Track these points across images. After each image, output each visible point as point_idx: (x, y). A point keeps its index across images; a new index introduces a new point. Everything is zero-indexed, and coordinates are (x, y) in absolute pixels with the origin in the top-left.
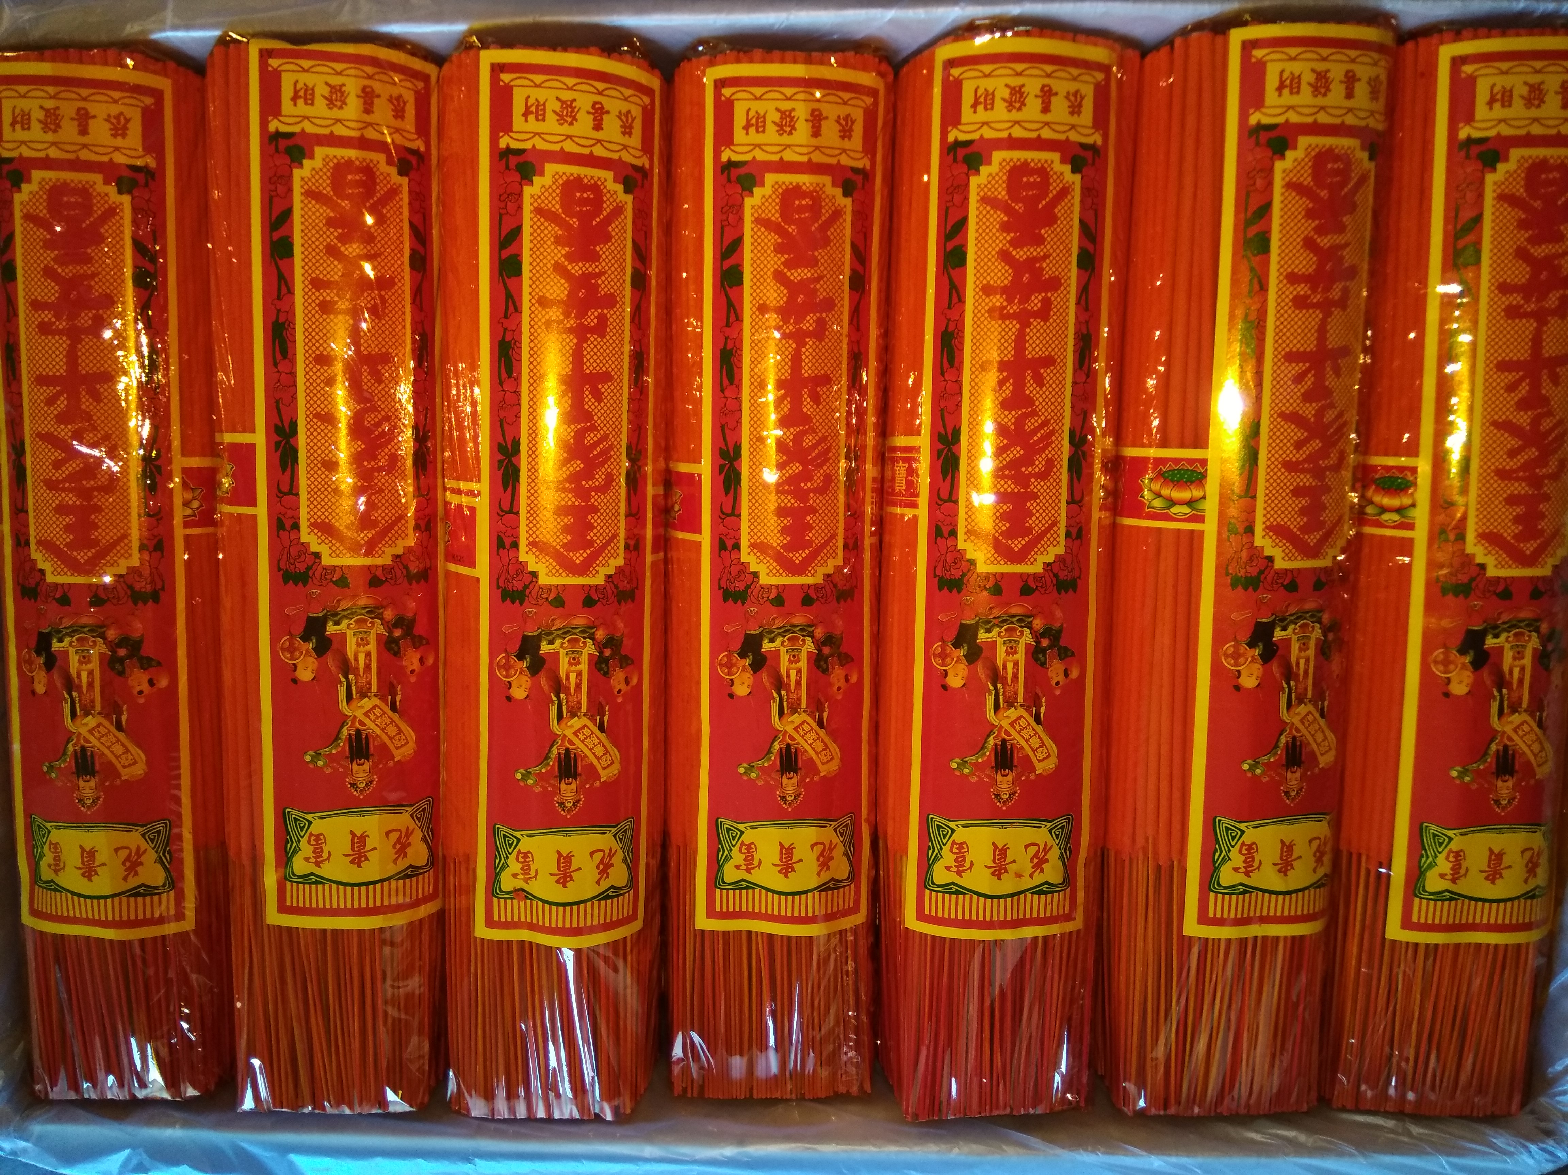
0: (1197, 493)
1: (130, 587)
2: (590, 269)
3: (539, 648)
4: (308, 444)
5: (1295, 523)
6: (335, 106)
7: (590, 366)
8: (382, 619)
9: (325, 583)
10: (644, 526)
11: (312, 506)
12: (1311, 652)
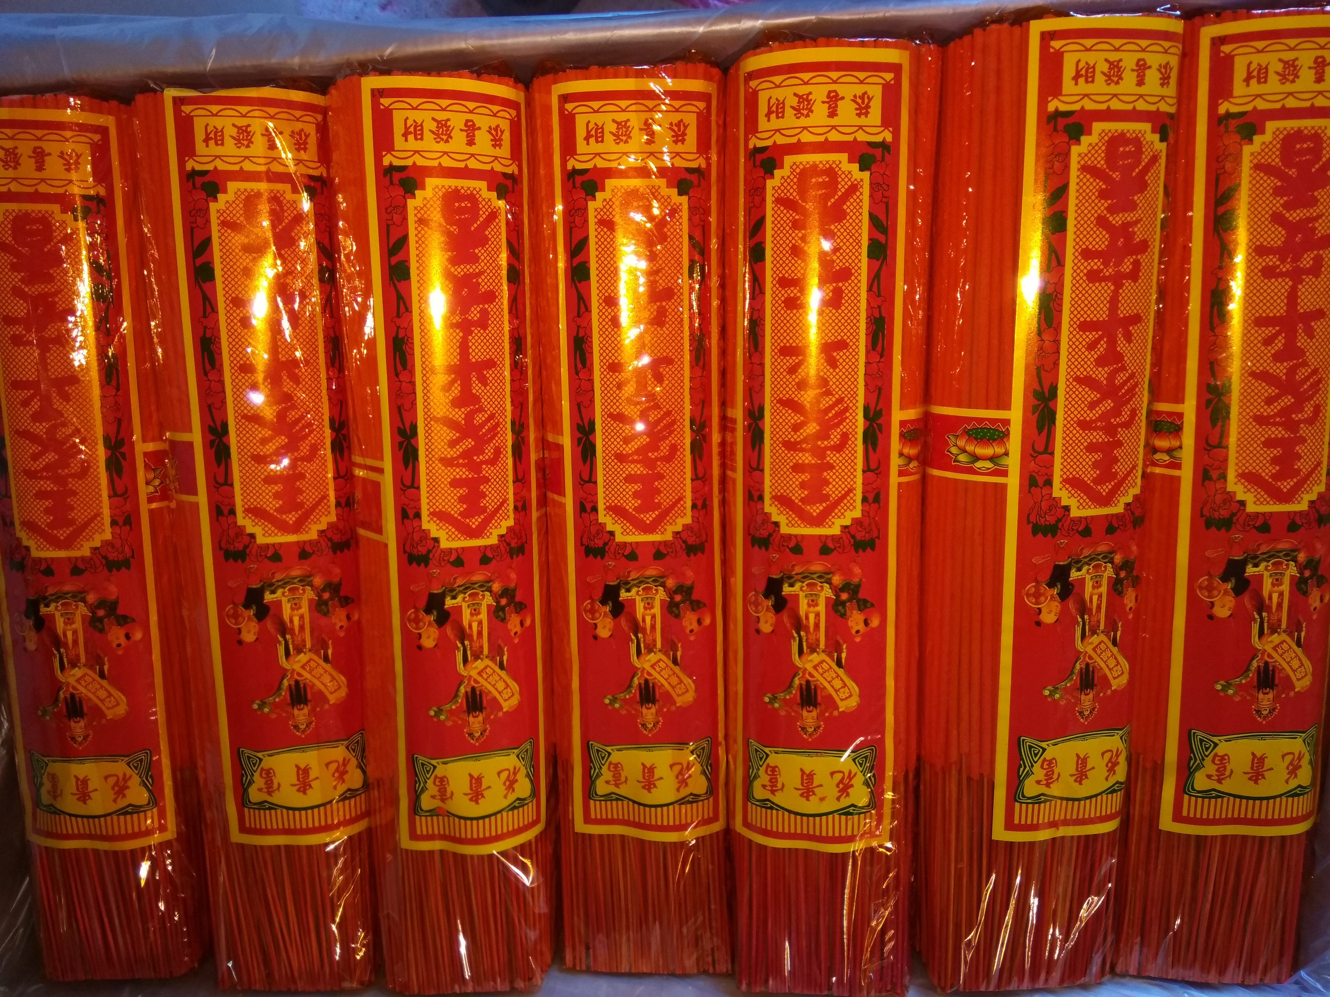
0: (1000, 450)
1: (105, 557)
2: (471, 270)
3: (444, 604)
4: (238, 442)
5: (1089, 475)
6: (243, 144)
7: (476, 355)
8: (312, 586)
9: (260, 559)
10: (530, 490)
11: (245, 495)
12: (1104, 589)
